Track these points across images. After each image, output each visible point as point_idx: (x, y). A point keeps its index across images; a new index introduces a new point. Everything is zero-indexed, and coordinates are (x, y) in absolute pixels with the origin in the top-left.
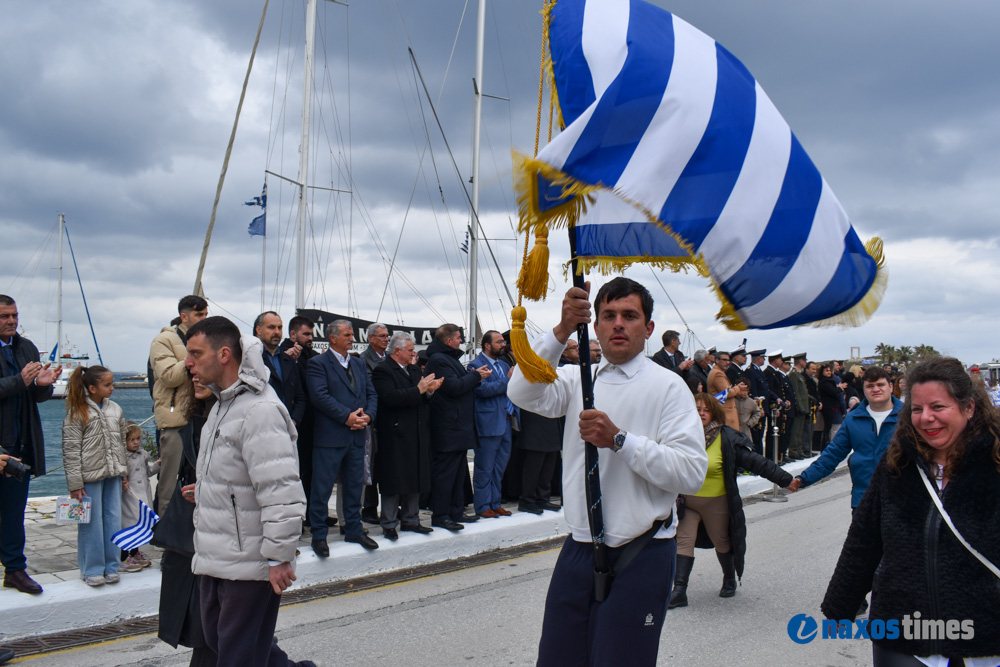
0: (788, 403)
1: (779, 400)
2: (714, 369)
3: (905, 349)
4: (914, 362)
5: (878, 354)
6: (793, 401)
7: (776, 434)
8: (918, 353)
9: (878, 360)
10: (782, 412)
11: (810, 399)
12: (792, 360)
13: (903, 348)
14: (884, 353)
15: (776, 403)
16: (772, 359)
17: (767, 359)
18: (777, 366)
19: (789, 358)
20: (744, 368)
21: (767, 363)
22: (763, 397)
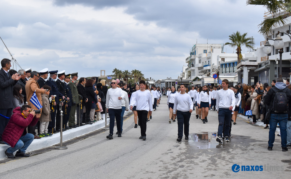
0: (68, 98)
1: (64, 97)
2: (30, 81)
3: (127, 72)
4: (131, 78)
5: (114, 74)
6: (71, 98)
7: (62, 115)
8: (133, 74)
9: (114, 77)
10: (65, 103)
11: (79, 97)
12: (71, 76)
13: (126, 71)
14: (117, 73)
15: (62, 99)
16: (60, 76)
17: (57, 75)
18: (62, 79)
19: (69, 75)
20: (46, 80)
21: (57, 78)
22: (55, 96)
